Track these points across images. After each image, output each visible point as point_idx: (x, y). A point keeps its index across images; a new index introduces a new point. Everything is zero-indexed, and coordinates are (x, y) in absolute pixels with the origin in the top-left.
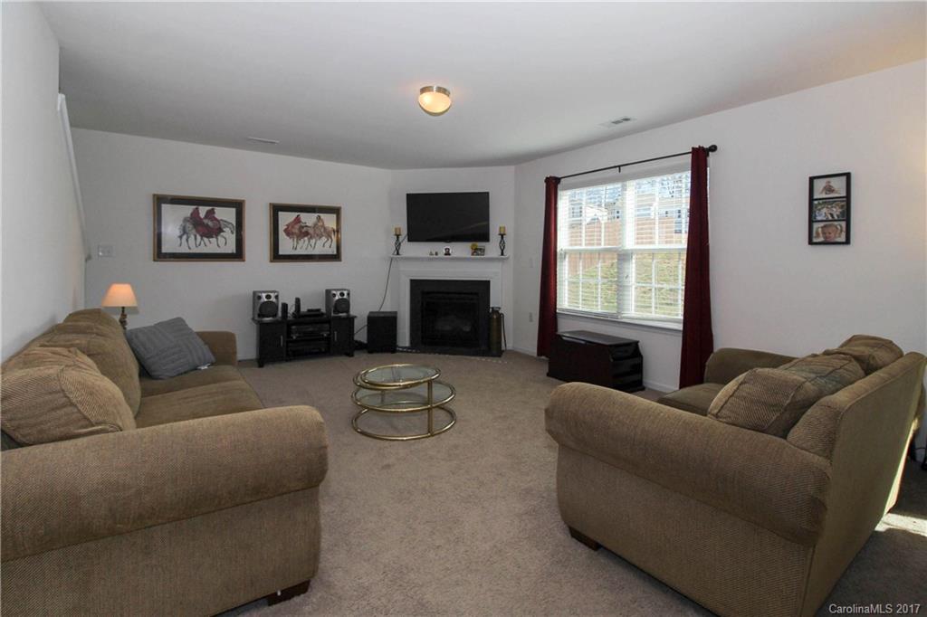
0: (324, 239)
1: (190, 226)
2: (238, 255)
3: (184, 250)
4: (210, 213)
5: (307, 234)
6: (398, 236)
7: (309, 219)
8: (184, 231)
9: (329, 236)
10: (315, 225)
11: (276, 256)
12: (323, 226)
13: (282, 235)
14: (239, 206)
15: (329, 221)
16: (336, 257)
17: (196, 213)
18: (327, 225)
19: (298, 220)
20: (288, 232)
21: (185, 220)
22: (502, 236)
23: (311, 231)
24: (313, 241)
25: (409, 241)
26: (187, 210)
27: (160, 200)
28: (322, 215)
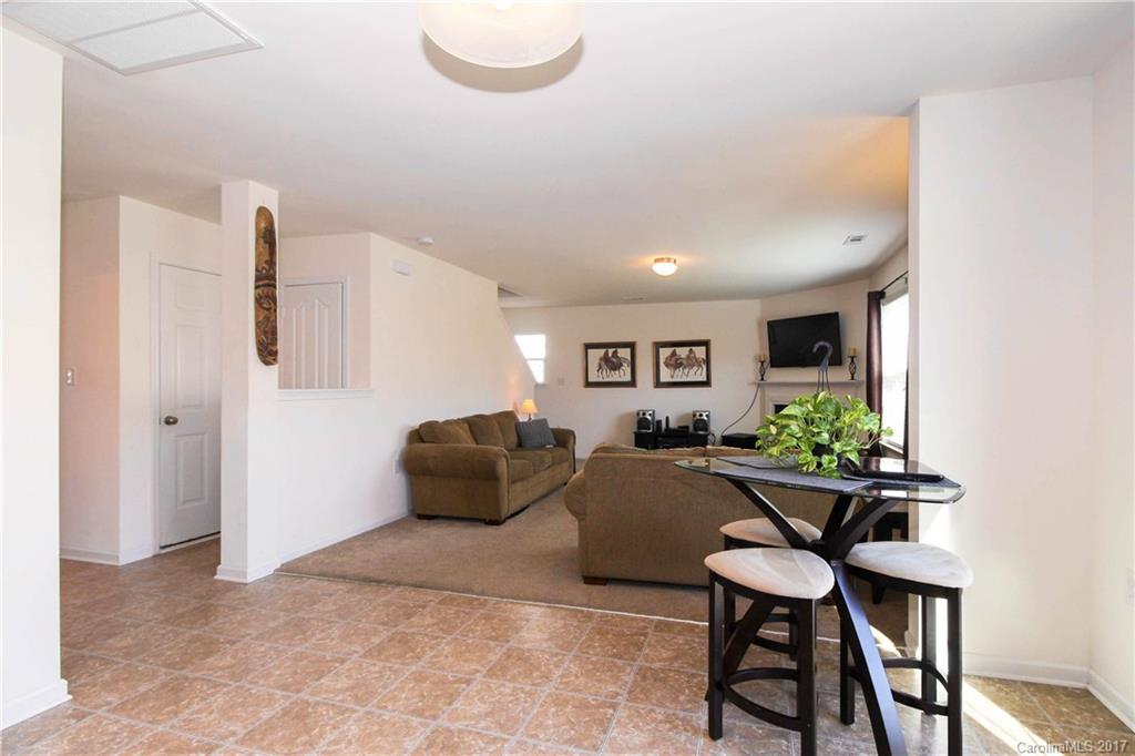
0: (695, 368)
1: (603, 363)
2: (632, 383)
3: (600, 380)
4: (615, 352)
5: (681, 364)
6: (762, 363)
7: (683, 352)
8: (600, 367)
9: (700, 366)
10: (688, 357)
11: (658, 384)
12: (695, 357)
13: (662, 366)
14: (632, 346)
15: (700, 352)
16: (707, 384)
17: (606, 353)
18: (697, 356)
19: (674, 354)
20: (667, 365)
21: (601, 359)
22: (852, 358)
23: (685, 362)
24: (686, 371)
25: (772, 366)
26: (601, 352)
27: (588, 346)
28: (694, 348)
